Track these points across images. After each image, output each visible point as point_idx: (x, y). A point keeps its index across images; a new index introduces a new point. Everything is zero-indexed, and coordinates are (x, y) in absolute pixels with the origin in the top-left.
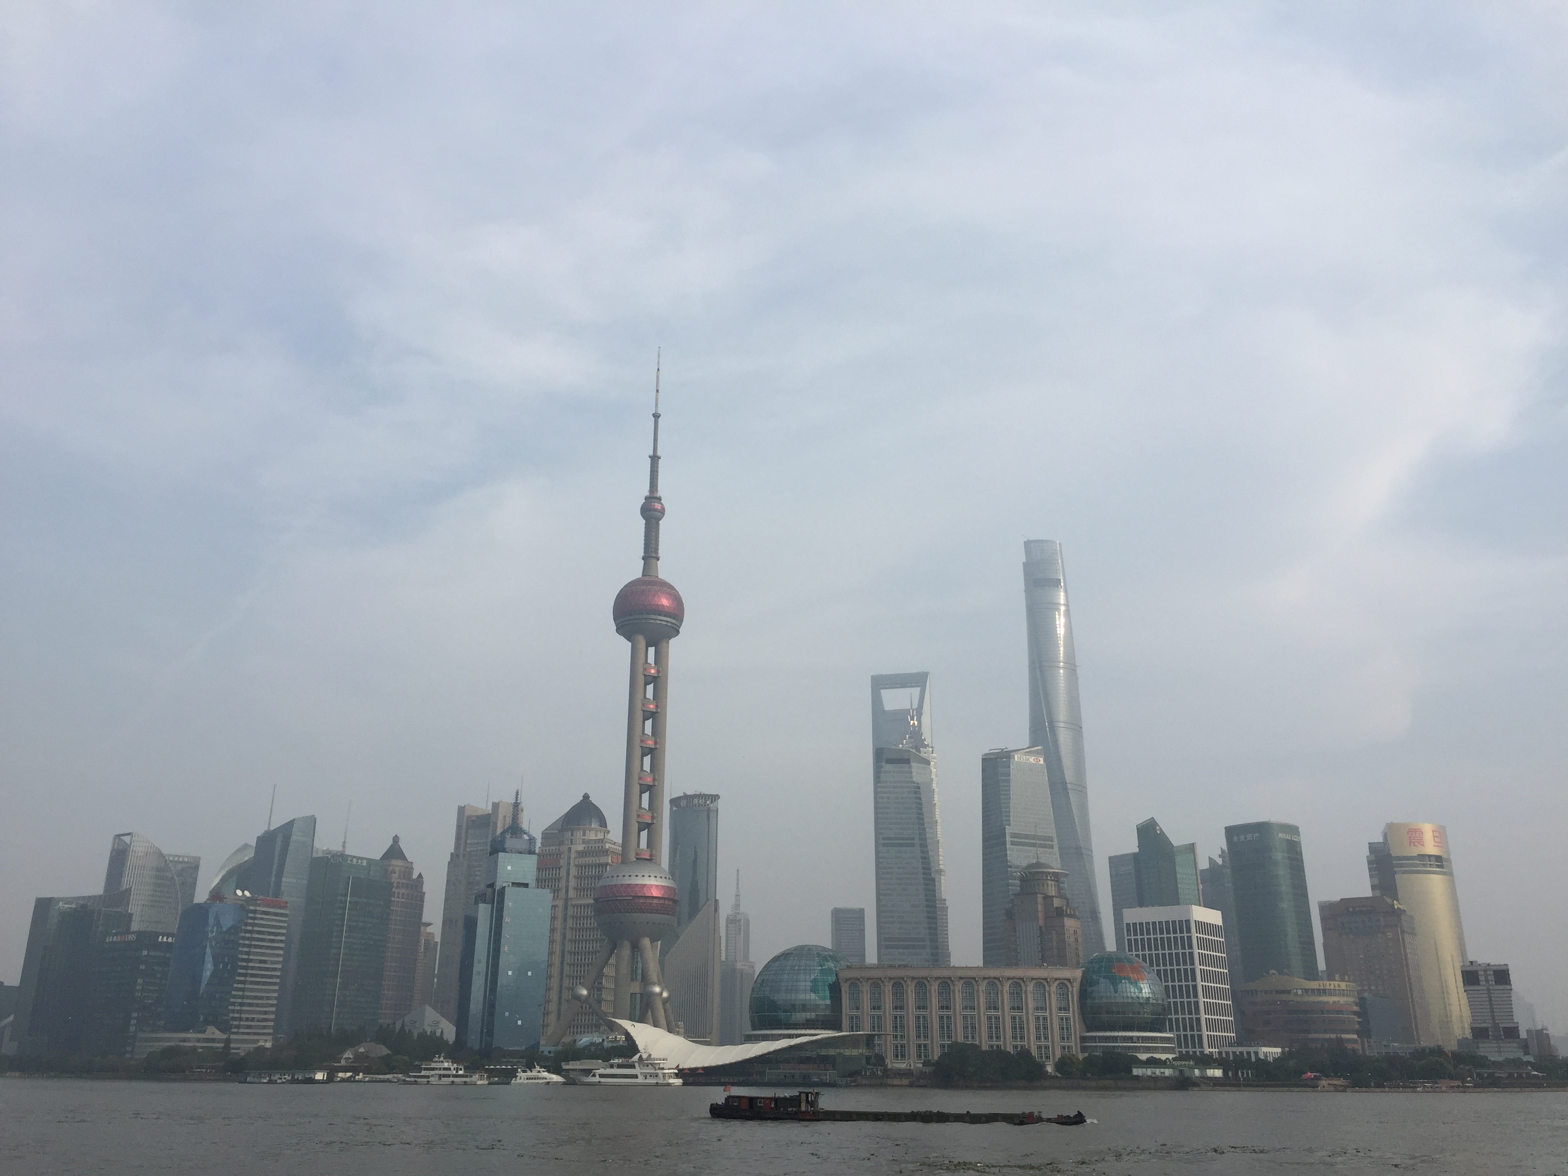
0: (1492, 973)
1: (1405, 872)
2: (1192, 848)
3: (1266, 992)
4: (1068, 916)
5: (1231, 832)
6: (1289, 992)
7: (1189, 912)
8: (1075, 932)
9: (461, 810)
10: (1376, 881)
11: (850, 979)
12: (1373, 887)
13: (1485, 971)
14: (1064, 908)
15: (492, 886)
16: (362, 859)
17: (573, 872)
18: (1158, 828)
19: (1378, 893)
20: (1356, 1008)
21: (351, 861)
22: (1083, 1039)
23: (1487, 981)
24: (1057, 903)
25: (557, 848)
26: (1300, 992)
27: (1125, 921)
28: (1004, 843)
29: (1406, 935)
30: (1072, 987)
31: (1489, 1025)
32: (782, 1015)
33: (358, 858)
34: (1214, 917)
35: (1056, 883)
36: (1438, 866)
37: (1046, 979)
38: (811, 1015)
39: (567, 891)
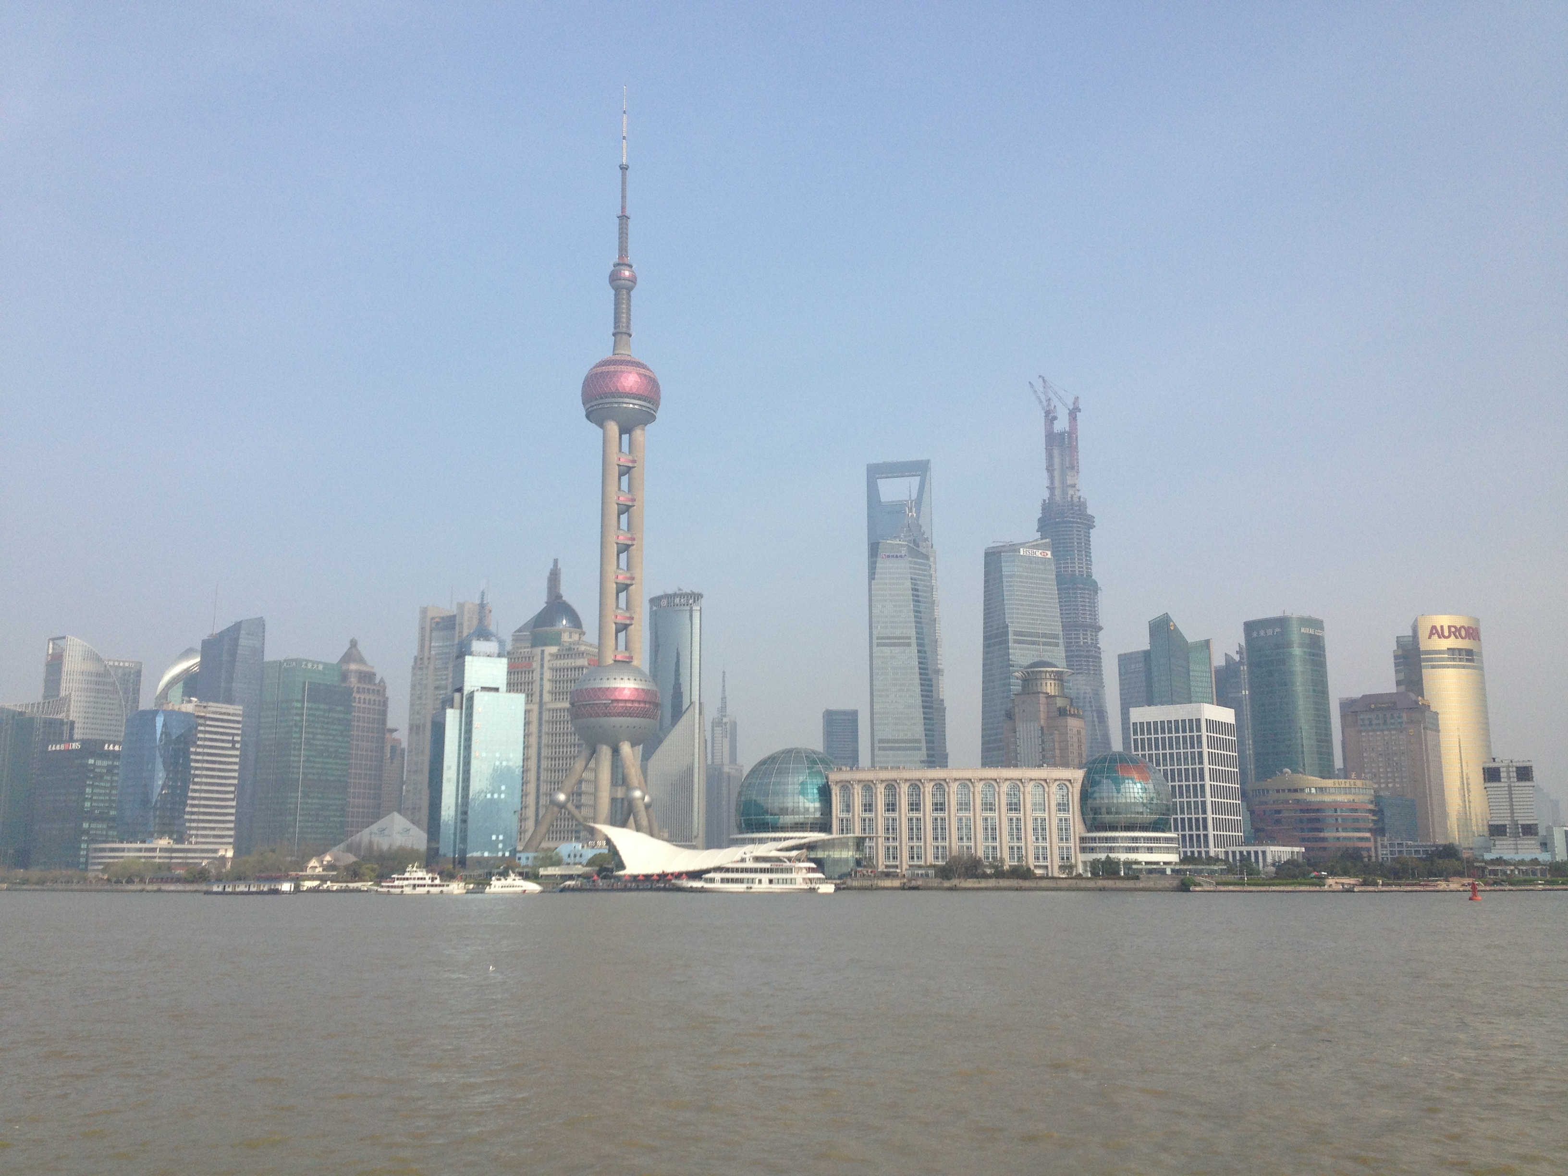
0: (1514, 769)
1: (1433, 667)
2: (1207, 644)
3: (1278, 791)
4: (1071, 715)
5: (1250, 627)
6: (1302, 790)
7: (1199, 710)
8: (1079, 732)
9: (424, 611)
10: (1402, 676)
11: (840, 782)
12: (1399, 683)
13: (1508, 767)
14: (1068, 708)
15: (460, 690)
16: (318, 663)
17: (547, 675)
18: (1171, 623)
19: (1402, 688)
20: (1371, 807)
21: (306, 665)
22: (1083, 840)
23: (1509, 778)
24: (1060, 702)
25: (529, 650)
26: (1313, 790)
27: (1132, 720)
28: (1007, 642)
29: (1429, 732)
30: (1073, 787)
31: (1506, 822)
32: (769, 818)
33: (313, 662)
34: (1227, 715)
35: (1060, 682)
36: (1468, 660)
37: (1045, 780)
38: (800, 818)
39: (541, 695)
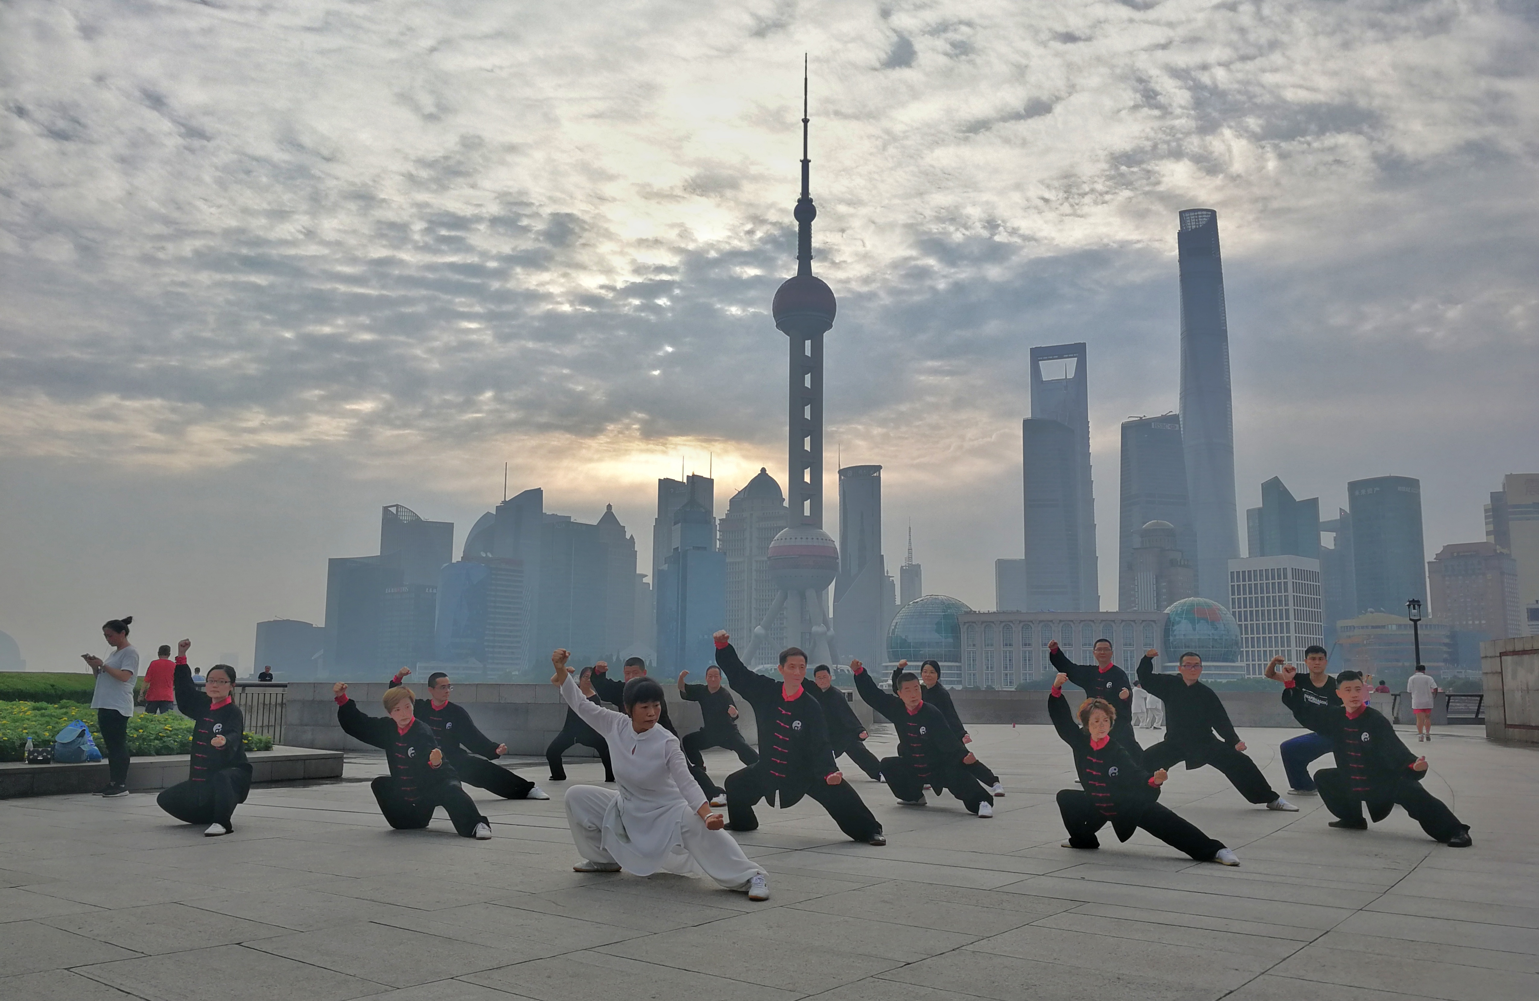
1: (1518, 519)
2: (1313, 503)
3: (1363, 628)
4: (1181, 566)
6: (1384, 627)
7: (1286, 561)
8: (1189, 580)
10: (1491, 527)
11: (968, 622)
12: (1488, 533)
14: (1178, 560)
15: (677, 549)
16: (583, 524)
17: (755, 534)
18: (1281, 485)
19: (1492, 539)
20: (1447, 641)
25: (741, 514)
26: (1394, 627)
27: (1230, 570)
28: (1140, 502)
29: (1506, 576)
30: (1157, 627)
32: (912, 650)
34: (1312, 565)
37: (1134, 621)
38: (936, 650)
